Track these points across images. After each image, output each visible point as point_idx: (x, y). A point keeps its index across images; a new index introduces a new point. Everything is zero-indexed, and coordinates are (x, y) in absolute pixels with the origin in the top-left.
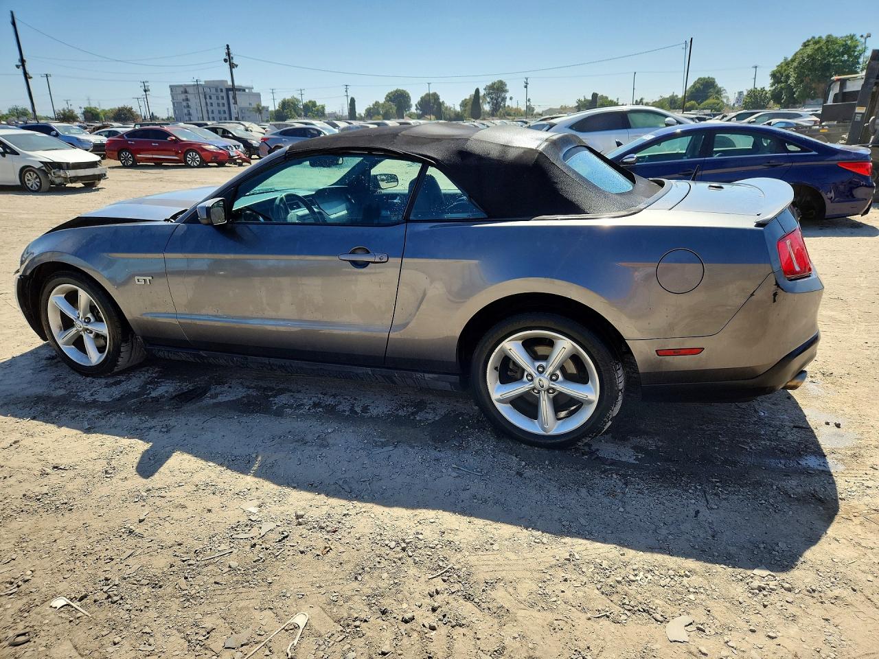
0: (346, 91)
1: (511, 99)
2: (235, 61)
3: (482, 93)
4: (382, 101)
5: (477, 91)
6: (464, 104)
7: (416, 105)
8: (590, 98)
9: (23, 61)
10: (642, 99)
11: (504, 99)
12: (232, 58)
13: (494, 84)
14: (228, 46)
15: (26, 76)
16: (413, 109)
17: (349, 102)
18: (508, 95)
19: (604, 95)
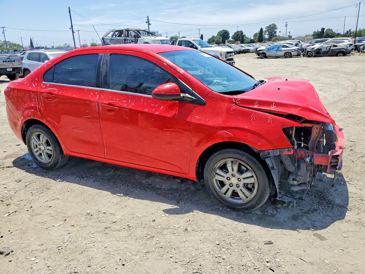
0: (199, 32)
1: (280, 32)
2: (150, 23)
3: (264, 30)
4: (216, 35)
5: (262, 29)
6: (255, 35)
7: (232, 37)
8: (320, 30)
9: (72, 26)
10: (350, 30)
11: (275, 32)
12: (149, 21)
13: (270, 26)
14: (148, 16)
15: (73, 32)
16: (230, 39)
17: (200, 36)
18: (277, 31)
19: (330, 28)
